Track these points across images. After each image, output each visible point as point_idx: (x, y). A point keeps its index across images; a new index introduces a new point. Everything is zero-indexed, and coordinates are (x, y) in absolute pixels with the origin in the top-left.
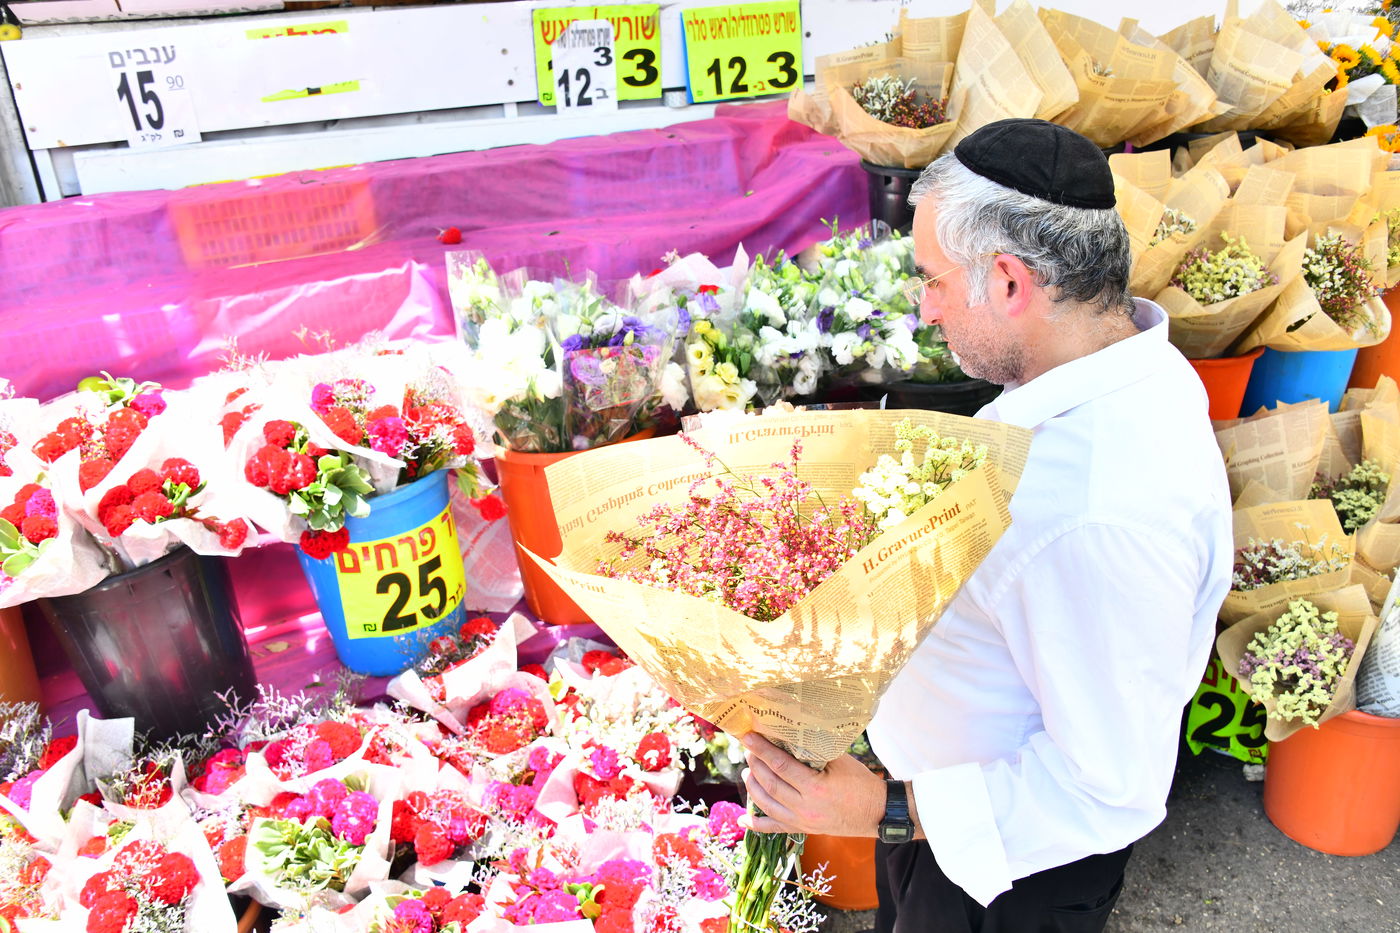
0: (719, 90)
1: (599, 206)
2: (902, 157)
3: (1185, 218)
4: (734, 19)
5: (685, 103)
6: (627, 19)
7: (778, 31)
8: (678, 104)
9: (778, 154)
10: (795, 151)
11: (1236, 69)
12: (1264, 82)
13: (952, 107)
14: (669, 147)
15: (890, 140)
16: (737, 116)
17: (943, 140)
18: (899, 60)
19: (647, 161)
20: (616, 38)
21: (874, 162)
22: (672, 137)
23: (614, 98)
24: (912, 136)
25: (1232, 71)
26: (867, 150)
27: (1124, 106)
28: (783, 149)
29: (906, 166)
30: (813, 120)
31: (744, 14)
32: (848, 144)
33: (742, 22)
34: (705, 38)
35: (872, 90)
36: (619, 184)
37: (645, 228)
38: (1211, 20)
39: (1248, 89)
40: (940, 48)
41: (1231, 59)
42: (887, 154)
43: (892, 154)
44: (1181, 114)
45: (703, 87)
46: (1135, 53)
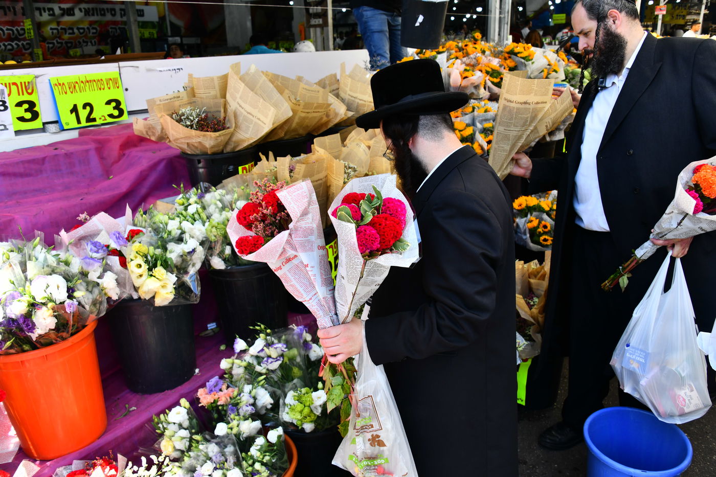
0: (79, 122)
1: (14, 194)
2: (207, 148)
3: (351, 165)
4: (82, 82)
5: (58, 130)
6: (15, 84)
7: (109, 88)
8: (55, 131)
9: (124, 155)
10: (134, 152)
11: (352, 97)
12: (365, 101)
13: (229, 120)
14: (56, 155)
15: (199, 140)
16: (93, 135)
17: (227, 137)
18: (194, 99)
19: (43, 164)
20: (9, 95)
21: (189, 153)
22: (56, 149)
23: (12, 129)
24: (211, 137)
25: (350, 98)
26: (185, 147)
27: (310, 115)
28: (127, 152)
29: (209, 152)
30: (150, 134)
31: (88, 79)
32: (174, 145)
33: (87, 84)
34: (66, 93)
35: (183, 115)
36: (26, 180)
37: (50, 203)
38: (335, 76)
39: (358, 105)
40: (215, 92)
41: (349, 92)
42: (196, 148)
43: (200, 147)
44: (333, 118)
45: (69, 120)
46: (309, 91)
